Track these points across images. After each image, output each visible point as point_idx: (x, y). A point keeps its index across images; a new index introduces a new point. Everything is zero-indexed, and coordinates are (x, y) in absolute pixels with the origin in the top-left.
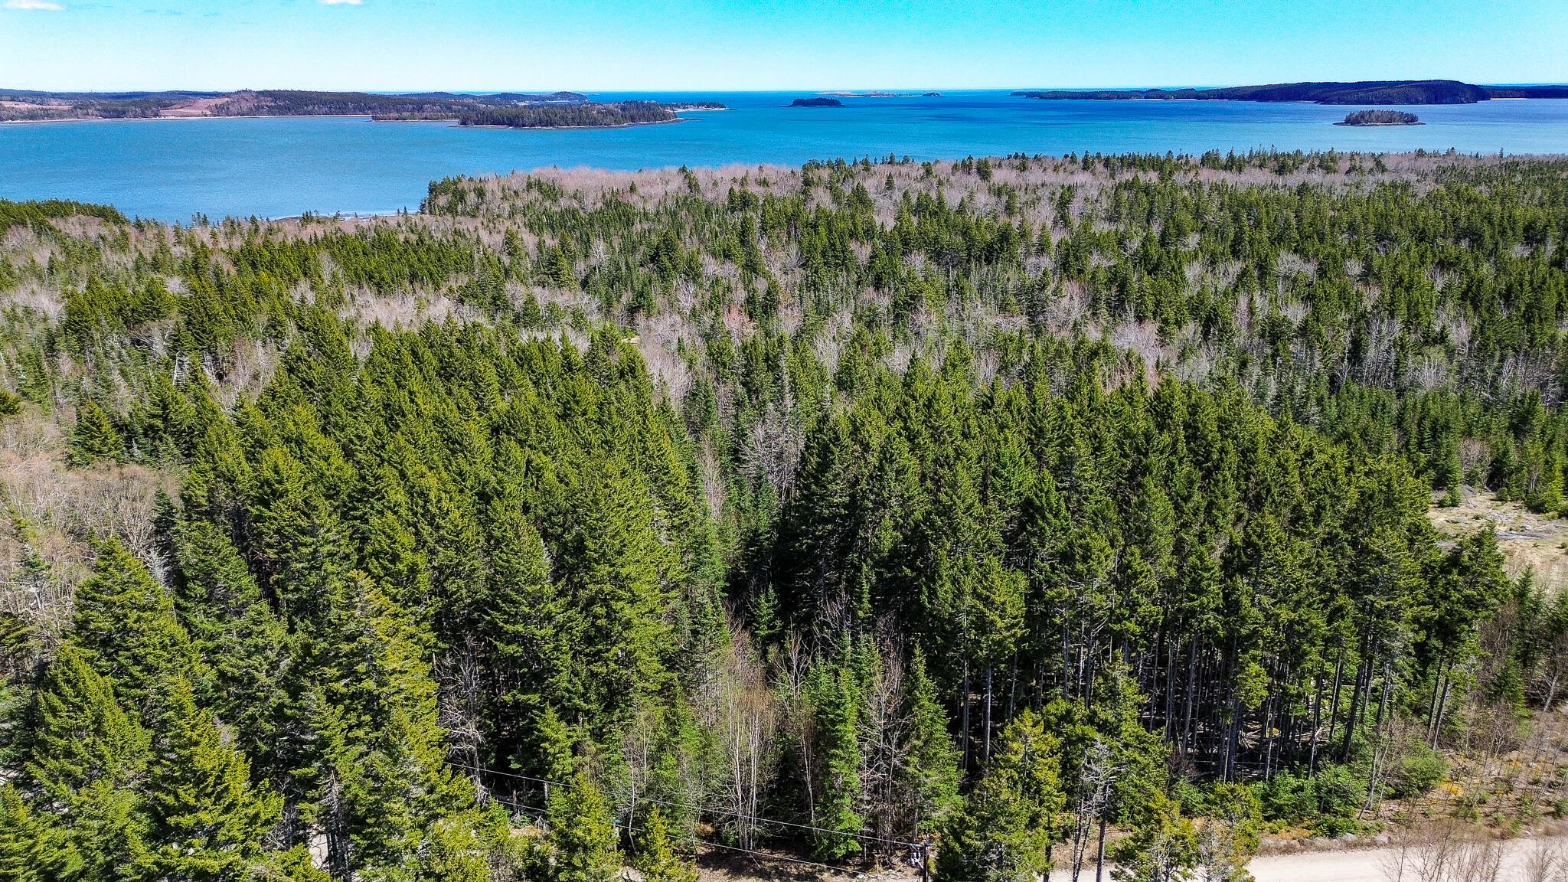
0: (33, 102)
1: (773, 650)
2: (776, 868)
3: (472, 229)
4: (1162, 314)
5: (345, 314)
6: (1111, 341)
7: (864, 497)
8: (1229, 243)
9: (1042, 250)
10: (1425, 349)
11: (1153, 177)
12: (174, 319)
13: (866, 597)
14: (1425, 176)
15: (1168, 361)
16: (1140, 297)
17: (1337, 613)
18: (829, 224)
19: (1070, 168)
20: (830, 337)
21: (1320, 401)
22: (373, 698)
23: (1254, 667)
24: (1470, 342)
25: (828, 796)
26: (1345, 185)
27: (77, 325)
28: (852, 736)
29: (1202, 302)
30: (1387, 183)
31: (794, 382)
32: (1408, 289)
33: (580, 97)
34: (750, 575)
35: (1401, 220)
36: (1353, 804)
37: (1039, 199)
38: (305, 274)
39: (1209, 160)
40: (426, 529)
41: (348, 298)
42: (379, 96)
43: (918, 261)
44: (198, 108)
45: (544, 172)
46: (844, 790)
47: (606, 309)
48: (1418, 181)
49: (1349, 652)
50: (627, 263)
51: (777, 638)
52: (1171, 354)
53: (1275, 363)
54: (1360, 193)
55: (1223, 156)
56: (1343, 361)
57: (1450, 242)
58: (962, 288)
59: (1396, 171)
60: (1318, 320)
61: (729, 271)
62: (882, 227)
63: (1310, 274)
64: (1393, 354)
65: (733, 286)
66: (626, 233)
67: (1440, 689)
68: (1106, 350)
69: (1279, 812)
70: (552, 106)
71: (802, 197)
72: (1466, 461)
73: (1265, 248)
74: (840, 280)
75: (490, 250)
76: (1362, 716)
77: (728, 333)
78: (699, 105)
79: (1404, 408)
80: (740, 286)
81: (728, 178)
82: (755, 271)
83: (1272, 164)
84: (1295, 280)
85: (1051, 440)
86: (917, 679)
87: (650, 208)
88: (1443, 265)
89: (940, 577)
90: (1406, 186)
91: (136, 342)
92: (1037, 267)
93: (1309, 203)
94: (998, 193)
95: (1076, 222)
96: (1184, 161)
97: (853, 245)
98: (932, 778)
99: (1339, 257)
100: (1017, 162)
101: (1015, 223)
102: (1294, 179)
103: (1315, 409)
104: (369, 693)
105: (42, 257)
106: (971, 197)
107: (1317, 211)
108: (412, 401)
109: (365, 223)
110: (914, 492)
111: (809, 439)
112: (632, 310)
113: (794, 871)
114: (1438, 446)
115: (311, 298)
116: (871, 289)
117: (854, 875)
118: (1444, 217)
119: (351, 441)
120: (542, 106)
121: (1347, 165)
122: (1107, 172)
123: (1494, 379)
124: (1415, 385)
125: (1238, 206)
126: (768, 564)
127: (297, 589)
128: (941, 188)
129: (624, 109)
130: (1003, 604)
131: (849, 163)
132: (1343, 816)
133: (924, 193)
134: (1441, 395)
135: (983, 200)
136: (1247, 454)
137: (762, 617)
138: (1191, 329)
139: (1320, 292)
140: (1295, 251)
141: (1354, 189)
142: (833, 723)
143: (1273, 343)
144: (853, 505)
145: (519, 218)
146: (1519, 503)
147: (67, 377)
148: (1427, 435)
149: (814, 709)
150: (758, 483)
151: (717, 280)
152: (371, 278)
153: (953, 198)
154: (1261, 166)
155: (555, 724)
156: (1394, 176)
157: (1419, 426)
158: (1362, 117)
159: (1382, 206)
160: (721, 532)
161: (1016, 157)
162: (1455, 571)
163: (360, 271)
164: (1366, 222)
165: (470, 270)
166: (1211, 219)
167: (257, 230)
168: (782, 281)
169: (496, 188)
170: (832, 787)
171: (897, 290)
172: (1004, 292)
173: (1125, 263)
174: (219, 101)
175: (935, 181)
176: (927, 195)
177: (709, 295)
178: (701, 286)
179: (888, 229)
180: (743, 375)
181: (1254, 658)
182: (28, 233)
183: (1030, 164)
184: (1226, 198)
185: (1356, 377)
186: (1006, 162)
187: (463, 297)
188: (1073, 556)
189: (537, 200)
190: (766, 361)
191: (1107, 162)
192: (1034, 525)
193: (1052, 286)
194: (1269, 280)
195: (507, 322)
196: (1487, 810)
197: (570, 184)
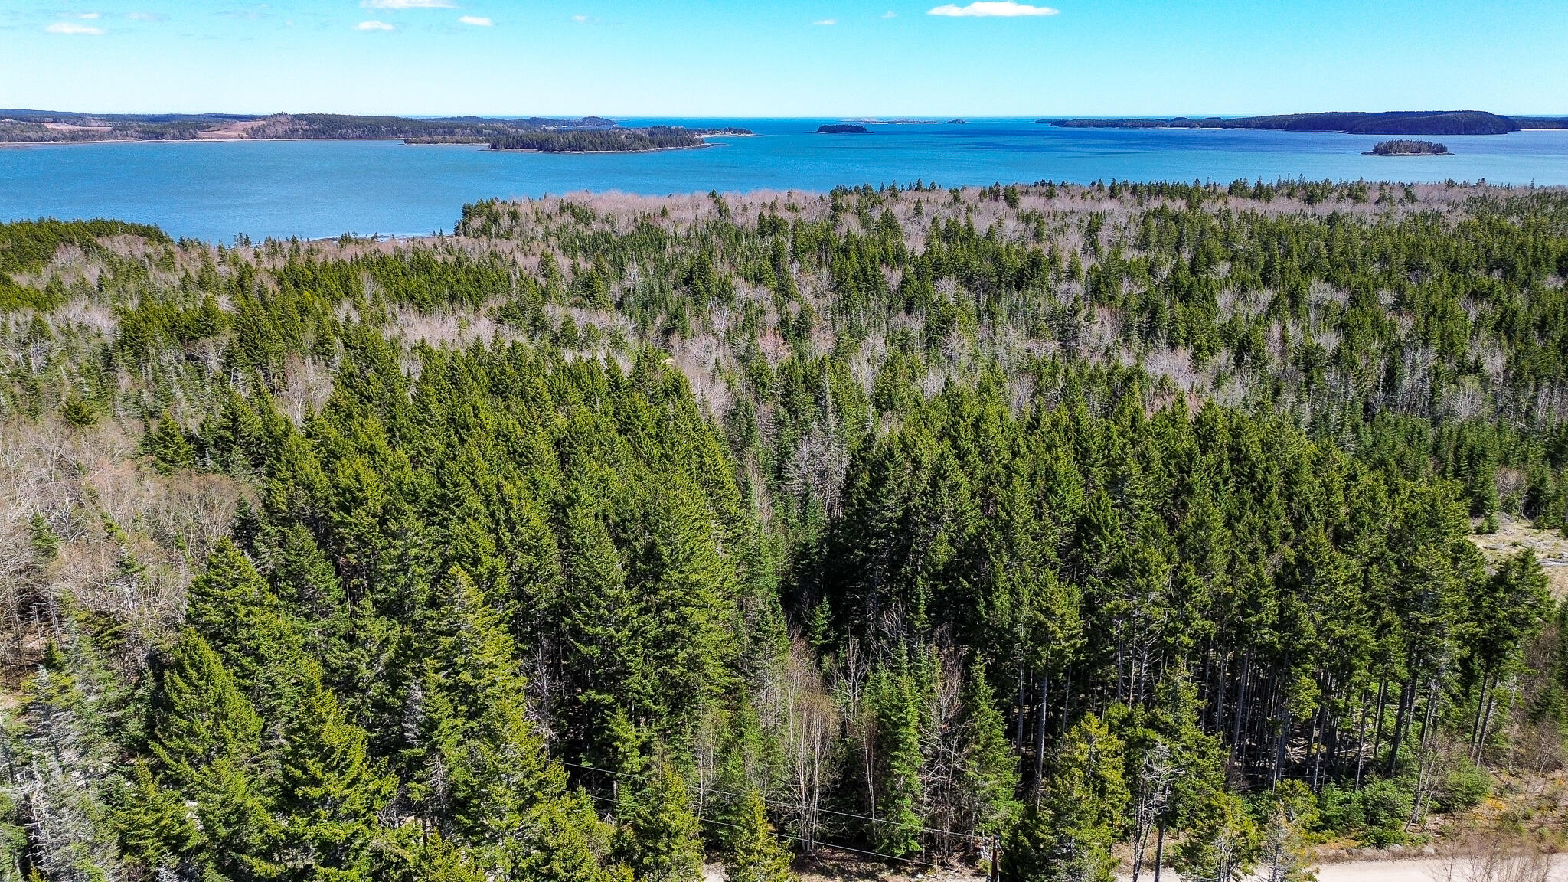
0: (74, 124)
1: (828, 658)
2: (837, 866)
3: (508, 252)
4: (1194, 341)
5: (388, 333)
6: (1144, 367)
7: (918, 513)
8: (1259, 271)
9: (1073, 276)
10: (1461, 379)
11: (1180, 205)
12: (227, 336)
13: (922, 607)
14: (1455, 207)
15: (1202, 387)
16: (1172, 324)
17: (1384, 629)
18: (859, 249)
19: (1097, 195)
20: (865, 360)
21: (1355, 428)
22: (469, 689)
23: (1305, 680)
24: (1505, 371)
25: (889, 802)
26: (1376, 214)
27: (132, 341)
28: (913, 739)
29: (1234, 329)
30: (1418, 213)
31: (836, 402)
32: (1441, 319)
33: (608, 122)
34: (801, 588)
35: (1433, 250)
36: (1400, 817)
37: (1067, 226)
38: (347, 294)
39: (1237, 189)
41: (390, 317)
42: (412, 120)
43: (948, 287)
44: (235, 131)
45: (575, 195)
46: (905, 791)
47: (642, 331)
48: (1449, 211)
49: (1397, 667)
50: (661, 286)
51: (832, 648)
52: (1205, 379)
53: (1309, 390)
54: (1390, 223)
55: (1251, 185)
56: (1377, 389)
57: (1482, 272)
58: (994, 313)
59: (1426, 201)
60: (1351, 348)
61: (763, 295)
62: (913, 253)
63: (1342, 303)
64: (1428, 383)
65: (766, 309)
66: (657, 256)
67: (1483, 710)
68: (1140, 375)
69: (1328, 824)
70: (581, 131)
71: (832, 222)
72: (1502, 489)
73: (1296, 277)
74: (872, 304)
75: (526, 272)
76: (1406, 734)
77: (763, 354)
78: (725, 131)
79: (1440, 436)
80: (773, 308)
81: (757, 203)
82: (787, 294)
83: (1300, 193)
84: (1327, 309)
85: (1097, 460)
86: (977, 685)
87: (682, 232)
88: (1476, 295)
89: (997, 589)
90: (1437, 216)
91: (190, 358)
92: (1068, 293)
93: (1340, 232)
94: (1026, 219)
95: (1106, 251)
96: (1211, 189)
97: (884, 270)
98: (991, 782)
99: (1371, 286)
100: (1044, 190)
101: (1045, 249)
102: (1324, 209)
103: (1350, 436)
104: (466, 685)
105: (92, 275)
106: (1000, 224)
107: (1348, 241)
108: (476, 416)
109: (401, 244)
110: (966, 507)
111: (854, 457)
112: (667, 332)
113: (855, 869)
114: (1475, 474)
115: (355, 318)
116: (903, 313)
117: (913, 875)
118: (1476, 248)
119: (419, 453)
120: (571, 131)
121: (1376, 195)
122: (1135, 200)
123: (1530, 408)
124: (1451, 413)
125: (1269, 234)
126: (820, 577)
127: (385, 590)
128: (970, 215)
129: (651, 134)
130: (1063, 615)
131: (876, 188)
132: (1390, 828)
133: (953, 219)
134: (1477, 424)
135: (1011, 226)
136: (1290, 478)
137: (817, 628)
138: (1224, 356)
139: (1353, 321)
140: (1327, 280)
141: (1384, 219)
142: (895, 725)
143: (1307, 371)
144: (905, 520)
145: (553, 241)
146: (1557, 531)
147: (127, 391)
148: (1464, 462)
149: (875, 714)
150: (805, 499)
151: (750, 303)
152: (412, 298)
153: (981, 225)
154: (1289, 195)
155: (624, 724)
156: (1424, 206)
157: (1455, 454)
158: (1391, 147)
159: (1412, 237)
160: (771, 547)
161: (1043, 184)
162: (1502, 590)
163: (400, 291)
164: (1398, 251)
165: (507, 291)
166: (1240, 247)
167: (297, 250)
168: (814, 305)
169: (530, 212)
170: (893, 788)
171: (929, 314)
172: (1035, 317)
173: (1156, 290)
174: (255, 124)
175: (963, 208)
176: (955, 222)
177: (742, 317)
178: (734, 309)
179: (918, 254)
180: (783, 396)
181: (1305, 671)
182: (76, 252)
183: (1057, 192)
184: (1256, 227)
185: (1390, 405)
186: (1034, 189)
187: (503, 317)
188: (1127, 570)
189: (569, 223)
190: (804, 382)
191: (1134, 190)
192: (1089, 541)
193: (1084, 313)
194: (1302, 308)
195: (546, 342)
196: (1532, 826)
197: (602, 208)
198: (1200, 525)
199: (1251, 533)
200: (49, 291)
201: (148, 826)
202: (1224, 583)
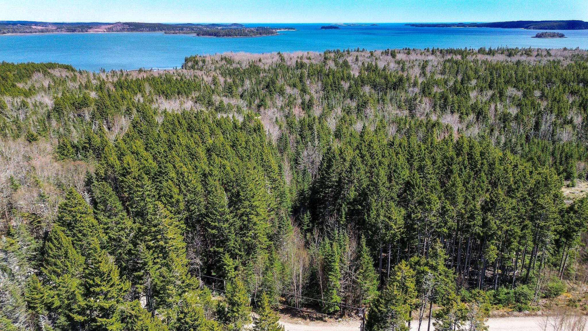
0: (43, 26)
1: (308, 235)
2: (308, 315)
3: (201, 75)
4: (461, 111)
5: (154, 106)
6: (440, 121)
7: (345, 179)
8: (488, 83)
9: (415, 85)
10: (565, 126)
11: (459, 57)
12: (93, 107)
13: (344, 216)
14: (566, 58)
15: (462, 129)
16: (452, 104)
17: (525, 227)
18: (334, 74)
19: (427, 53)
20: (333, 117)
21: (522, 145)
22: (163, 248)
23: (492, 247)
24: (582, 123)
25: (328, 291)
26: (535, 61)
27: (58, 109)
28: (337, 268)
29: (476, 106)
30: (551, 60)
31: (319, 135)
32: (558, 102)
33: (241, 25)
34: (301, 207)
35: (556, 75)
36: (529, 300)
37: (414, 65)
38: (140, 91)
39: (481, 51)
40: (183, 187)
41: (155, 100)
42: (168, 25)
43: (367, 89)
44: (102, 29)
45: (227, 54)
46: (334, 287)
47: (249, 106)
48: (564, 60)
49: (529, 242)
50: (257, 89)
51: (310, 231)
52: (463, 126)
53: (504, 130)
54: (540, 64)
55: (487, 50)
56: (531, 130)
57: (575, 84)
58: (384, 99)
59: (555, 56)
60: (522, 114)
61: (295, 92)
62: (354, 76)
63: (520, 96)
64: (552, 127)
65: (297, 98)
66: (257, 77)
67: (564, 257)
68: (438, 124)
69: (500, 302)
70: (231, 29)
71: (324, 64)
72: (578, 170)
73: (502, 86)
74: (337, 96)
75: (207, 83)
76: (534, 266)
77: (295, 115)
78: (285, 29)
79: (555, 148)
80: (299, 97)
81: (296, 56)
82: (305, 92)
83: (506, 53)
84: (514, 98)
85: (416, 159)
86: (362, 247)
87: (266, 67)
88: (572, 93)
89: (372, 209)
90: (559, 62)
91: (79, 115)
92: (413, 92)
93: (520, 68)
94: (398, 63)
95: (428, 75)
96: (471, 51)
97: (342, 83)
98: (367, 284)
99: (531, 89)
100: (406, 51)
101: (405, 75)
102: (515, 59)
103: (520, 148)
104: (162, 246)
105: (46, 84)
106: (388, 65)
107: (523, 71)
108: (178, 139)
109: (161, 72)
110: (363, 177)
111: (324, 156)
112: (259, 106)
113: (315, 316)
114: (568, 163)
115: (142, 100)
116: (349, 99)
117: (337, 319)
118: (573, 74)
119: (156, 154)
120: (227, 29)
121: (536, 53)
122: (441, 55)
124: (560, 140)
125: (492, 69)
126: (307, 203)
127: (136, 207)
128: (377, 61)
129: (257, 30)
130: (396, 219)
131: (342, 51)
132: (524, 304)
133: (370, 62)
134: (570, 144)
135: (393, 65)
136: (491, 166)
137: (305, 222)
138: (472, 117)
139: (523, 103)
140: (514, 87)
141: (538, 63)
142: (330, 262)
143: (504, 122)
144: (340, 181)
145: (218, 71)
147: (54, 128)
148: (564, 159)
149: (323, 257)
150: (304, 172)
151: (291, 95)
152: (163, 93)
153: (381, 65)
154: (502, 53)
155: (228, 259)
156: (554, 58)
157: (560, 155)
158: (543, 35)
159: (549, 70)
160: (290, 190)
161: (406, 49)
162: (572, 212)
163: (159, 90)
164: (543, 76)
165: (199, 90)
166: (481, 74)
167: (122, 74)
168: (315, 96)
169: (209, 60)
170: (329, 286)
171: (359, 100)
172: (400, 101)
173: (447, 91)
174: (109, 26)
175: (374, 58)
176: (371, 64)
177: (287, 101)
178: (285, 97)
179: (356, 77)
180: (300, 131)
181: (492, 243)
182: (41, 75)
183: (411, 52)
184: (488, 66)
185: (536, 136)
186: (402, 51)
187: (197, 101)
188: (423, 203)
189: (224, 64)
190: (308, 126)
191: (441, 52)
192: (410, 191)
193: (419, 99)
194: (503, 98)
195: (213, 110)
196: (581, 304)
197: (237, 58)
198: (453, 185)
199: (473, 189)
200: (30, 89)
201: (38, 299)
202: (462, 208)
